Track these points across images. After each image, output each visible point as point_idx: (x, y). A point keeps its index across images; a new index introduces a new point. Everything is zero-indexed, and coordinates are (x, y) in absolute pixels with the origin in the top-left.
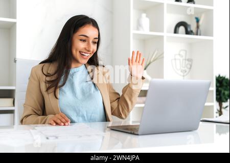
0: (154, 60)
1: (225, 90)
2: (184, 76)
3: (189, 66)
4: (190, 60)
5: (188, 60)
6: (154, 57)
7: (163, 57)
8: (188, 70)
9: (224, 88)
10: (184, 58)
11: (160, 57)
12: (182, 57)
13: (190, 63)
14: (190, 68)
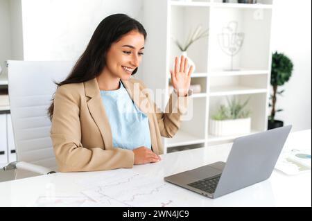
0: (197, 39)
1: (282, 71)
2: (232, 56)
3: (239, 43)
4: (241, 35)
5: (239, 35)
6: (197, 33)
7: (208, 35)
8: (237, 48)
9: (281, 69)
10: (234, 32)
11: (204, 35)
12: (232, 30)
13: (241, 38)
14: (241, 45)
